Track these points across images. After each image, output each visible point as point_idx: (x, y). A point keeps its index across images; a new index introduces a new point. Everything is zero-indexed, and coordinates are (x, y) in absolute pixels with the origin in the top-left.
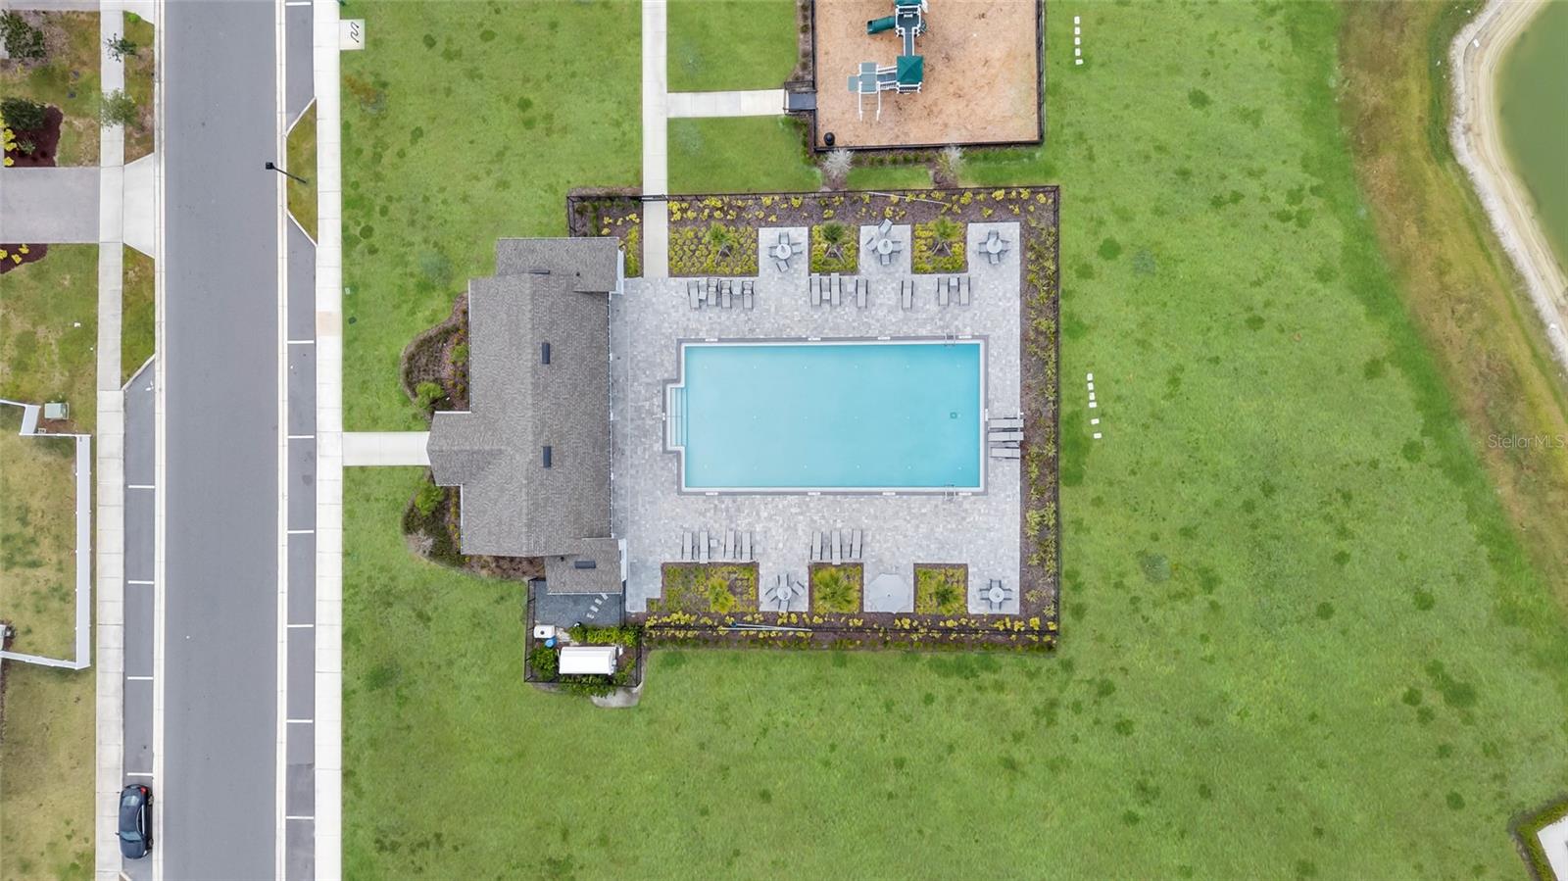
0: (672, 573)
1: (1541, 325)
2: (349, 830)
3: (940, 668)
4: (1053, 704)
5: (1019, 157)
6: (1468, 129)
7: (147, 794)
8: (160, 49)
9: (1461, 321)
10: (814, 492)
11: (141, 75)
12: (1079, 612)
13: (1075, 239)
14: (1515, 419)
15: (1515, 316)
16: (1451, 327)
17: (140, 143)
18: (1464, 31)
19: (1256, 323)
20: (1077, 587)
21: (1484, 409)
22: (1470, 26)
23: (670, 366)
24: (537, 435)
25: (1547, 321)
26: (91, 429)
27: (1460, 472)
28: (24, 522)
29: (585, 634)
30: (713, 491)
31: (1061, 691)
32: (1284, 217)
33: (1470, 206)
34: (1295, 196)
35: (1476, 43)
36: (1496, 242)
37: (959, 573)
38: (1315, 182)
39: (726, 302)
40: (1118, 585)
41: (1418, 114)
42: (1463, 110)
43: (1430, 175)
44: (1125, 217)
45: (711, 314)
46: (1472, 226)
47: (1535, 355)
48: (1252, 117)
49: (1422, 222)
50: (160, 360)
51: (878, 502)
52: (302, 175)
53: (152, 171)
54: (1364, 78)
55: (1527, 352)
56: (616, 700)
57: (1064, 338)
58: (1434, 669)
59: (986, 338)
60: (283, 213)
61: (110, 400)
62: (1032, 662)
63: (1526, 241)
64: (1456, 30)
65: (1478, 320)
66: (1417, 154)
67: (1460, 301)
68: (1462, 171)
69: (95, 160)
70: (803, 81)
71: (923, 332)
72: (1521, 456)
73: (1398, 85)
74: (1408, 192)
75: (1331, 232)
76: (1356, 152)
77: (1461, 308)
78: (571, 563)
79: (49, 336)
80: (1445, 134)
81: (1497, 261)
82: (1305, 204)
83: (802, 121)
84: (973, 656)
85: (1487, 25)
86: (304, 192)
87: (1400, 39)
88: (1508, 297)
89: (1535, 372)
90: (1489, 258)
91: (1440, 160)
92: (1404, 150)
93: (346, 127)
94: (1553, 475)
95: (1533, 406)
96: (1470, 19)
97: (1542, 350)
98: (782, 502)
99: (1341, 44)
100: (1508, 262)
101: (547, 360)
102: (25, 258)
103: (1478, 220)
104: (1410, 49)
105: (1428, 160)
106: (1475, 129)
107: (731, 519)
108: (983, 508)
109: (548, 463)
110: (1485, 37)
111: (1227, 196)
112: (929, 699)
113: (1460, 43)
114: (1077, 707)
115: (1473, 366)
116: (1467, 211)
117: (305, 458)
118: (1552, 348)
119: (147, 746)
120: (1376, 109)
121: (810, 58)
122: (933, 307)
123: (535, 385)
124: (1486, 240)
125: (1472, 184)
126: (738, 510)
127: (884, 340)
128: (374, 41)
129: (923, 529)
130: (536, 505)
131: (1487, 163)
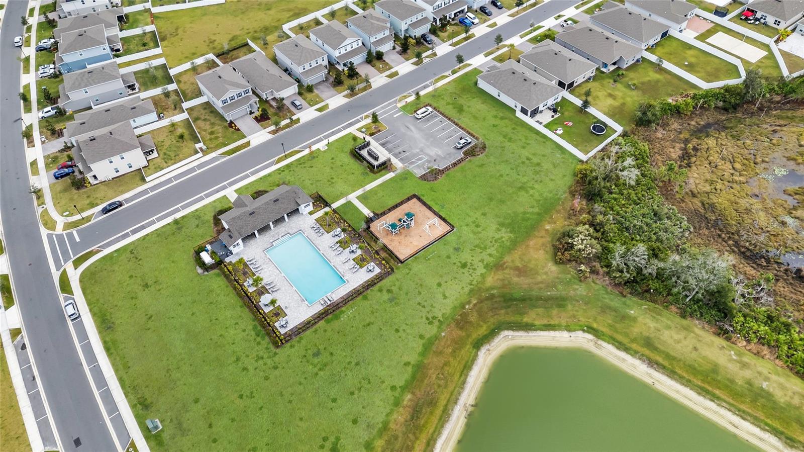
0: (241, 261)
1: (456, 403)
2: (133, 243)
3: (255, 328)
4: (262, 358)
5: (395, 261)
6: (489, 350)
7: (121, 205)
8: (295, 126)
9: (437, 378)
10: (283, 274)
11: (287, 126)
12: (292, 346)
13: (386, 282)
14: (424, 411)
15: (452, 394)
16: (434, 376)
17: (273, 132)
18: (510, 331)
19: (397, 331)
20: (299, 342)
21: (419, 399)
22: (512, 332)
23: (293, 232)
24: (256, 209)
25: (458, 404)
26: (204, 155)
27: (397, 403)
28: (175, 156)
29: (213, 254)
30: (268, 256)
31: (268, 358)
32: (427, 319)
33: (470, 362)
34: (434, 318)
35: (510, 337)
36: (467, 376)
37: (284, 315)
38: (441, 319)
39: (317, 231)
40: (306, 350)
41: (480, 333)
42: (492, 345)
43: (468, 346)
44: (400, 289)
45: (312, 231)
46: (465, 367)
47: (446, 406)
48: (445, 297)
49: (454, 351)
50: (228, 157)
51: (291, 288)
52: (286, 157)
53: (270, 136)
54: (475, 314)
55: (445, 402)
56: (200, 271)
57: (361, 296)
58: (338, 439)
59: (348, 282)
60: (276, 158)
61: (213, 155)
62: (271, 346)
63: (475, 384)
64: (508, 329)
65: (442, 382)
66: (470, 340)
67: (443, 374)
68: (476, 355)
69: (265, 128)
70: (378, 216)
71: (340, 270)
72: (415, 419)
73: (481, 323)
74: (458, 344)
75: (432, 330)
76: (457, 324)
77: (441, 376)
78: (230, 233)
79: (221, 140)
80: (482, 345)
81: (462, 379)
82: (434, 321)
83: (369, 221)
84: (263, 332)
85: (516, 336)
86: (284, 157)
87: (492, 316)
88: (455, 388)
89: (442, 408)
90: (461, 376)
91: (474, 347)
92: (469, 336)
93: (303, 157)
94: (417, 432)
95: (431, 413)
96: (513, 330)
97: (449, 407)
98: (276, 270)
99: (478, 302)
100: (464, 382)
101: (275, 201)
102: (235, 129)
103: (467, 367)
104: (493, 321)
105: (471, 343)
106: (490, 352)
107: (264, 264)
108: (305, 308)
109: (250, 214)
110: (513, 338)
111: (422, 305)
112: (244, 331)
113: (506, 333)
114: (265, 364)
115: (429, 389)
116: (468, 362)
117: (224, 188)
118: (452, 410)
119: (133, 200)
120: (471, 322)
121: (384, 214)
122: (347, 268)
123: (267, 202)
124: (465, 371)
125: (476, 359)
126: (267, 264)
127: (332, 264)
128: (325, 152)
129: (290, 301)
130: (239, 217)
131: (485, 361)
